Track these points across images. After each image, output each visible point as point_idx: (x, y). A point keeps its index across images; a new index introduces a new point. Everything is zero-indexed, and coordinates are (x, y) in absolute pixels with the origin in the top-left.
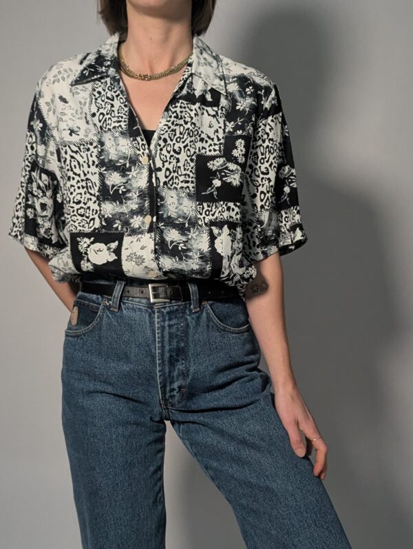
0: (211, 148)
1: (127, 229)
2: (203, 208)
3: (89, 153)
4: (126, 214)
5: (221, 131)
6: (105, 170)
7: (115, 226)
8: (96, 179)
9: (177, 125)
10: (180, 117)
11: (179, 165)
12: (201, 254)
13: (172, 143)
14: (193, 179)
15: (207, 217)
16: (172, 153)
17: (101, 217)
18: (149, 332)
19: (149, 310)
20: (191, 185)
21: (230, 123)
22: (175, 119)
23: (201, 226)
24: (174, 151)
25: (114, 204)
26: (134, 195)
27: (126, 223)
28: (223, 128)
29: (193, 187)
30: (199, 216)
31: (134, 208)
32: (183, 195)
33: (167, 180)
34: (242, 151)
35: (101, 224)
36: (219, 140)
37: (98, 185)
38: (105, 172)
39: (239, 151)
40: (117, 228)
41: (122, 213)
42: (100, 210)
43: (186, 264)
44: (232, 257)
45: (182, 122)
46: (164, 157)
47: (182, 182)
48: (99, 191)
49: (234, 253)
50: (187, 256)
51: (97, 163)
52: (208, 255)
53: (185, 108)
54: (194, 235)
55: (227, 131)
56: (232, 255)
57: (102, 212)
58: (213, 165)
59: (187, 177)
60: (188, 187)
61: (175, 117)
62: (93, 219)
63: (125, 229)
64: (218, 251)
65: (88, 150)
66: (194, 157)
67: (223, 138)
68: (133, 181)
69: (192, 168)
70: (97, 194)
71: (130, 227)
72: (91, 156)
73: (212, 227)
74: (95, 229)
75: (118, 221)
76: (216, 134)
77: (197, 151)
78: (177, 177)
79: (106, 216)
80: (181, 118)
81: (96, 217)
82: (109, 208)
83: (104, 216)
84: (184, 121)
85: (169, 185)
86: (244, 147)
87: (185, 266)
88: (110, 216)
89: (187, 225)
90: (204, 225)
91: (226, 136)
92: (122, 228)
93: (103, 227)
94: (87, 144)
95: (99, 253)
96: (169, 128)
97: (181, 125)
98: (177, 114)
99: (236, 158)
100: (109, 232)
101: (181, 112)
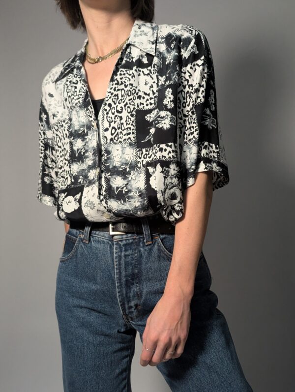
0: (148, 102)
1: (86, 181)
2: (142, 153)
3: (63, 128)
4: (86, 170)
5: (155, 85)
6: (73, 139)
7: (79, 181)
8: (68, 147)
9: (118, 90)
10: (120, 83)
11: (122, 122)
12: (139, 192)
13: (115, 106)
14: (134, 131)
15: (145, 160)
16: (116, 114)
17: (71, 175)
18: (110, 260)
19: (110, 242)
20: (132, 136)
21: (162, 77)
22: (116, 86)
23: (140, 168)
24: (118, 112)
25: (79, 164)
26: (90, 154)
27: (86, 177)
28: (156, 82)
29: (134, 137)
30: (139, 160)
31: (90, 164)
32: (126, 146)
33: (113, 137)
34: (170, 98)
35: (71, 181)
36: (154, 93)
37: (69, 152)
38: (73, 141)
39: (168, 99)
40: (81, 182)
41: (83, 170)
42: (70, 170)
43: (129, 204)
44: (165, 192)
45: (122, 87)
46: (110, 119)
47: (125, 135)
48: (70, 156)
49: (167, 188)
50: (129, 198)
51: (68, 135)
52: (144, 192)
53: (124, 74)
54: (133, 177)
55: (160, 84)
56: (165, 190)
57: (72, 172)
58: (150, 117)
59: (129, 130)
60: (130, 138)
61: (116, 84)
62: (67, 178)
63: (85, 182)
64: (152, 187)
65: (62, 126)
66: (134, 113)
67: (157, 91)
68: (89, 142)
69: (133, 122)
70: (69, 158)
71: (88, 180)
72: (64, 130)
73: (148, 167)
74: (68, 185)
75: (81, 177)
76: (151, 89)
77: (136, 107)
78: (121, 132)
79: (74, 175)
80: (122, 83)
81: (68, 176)
82: (76, 168)
83: (72, 175)
84: (125, 85)
85: (115, 141)
86: (172, 94)
87: (128, 206)
88: (77, 174)
89: (128, 170)
90: (142, 167)
91: (159, 89)
92: (83, 181)
93: (72, 183)
94: (62, 122)
95: (69, 204)
96: (112, 94)
97: (123, 89)
98: (118, 81)
99: (166, 106)
100: (76, 186)
101: (121, 79)
